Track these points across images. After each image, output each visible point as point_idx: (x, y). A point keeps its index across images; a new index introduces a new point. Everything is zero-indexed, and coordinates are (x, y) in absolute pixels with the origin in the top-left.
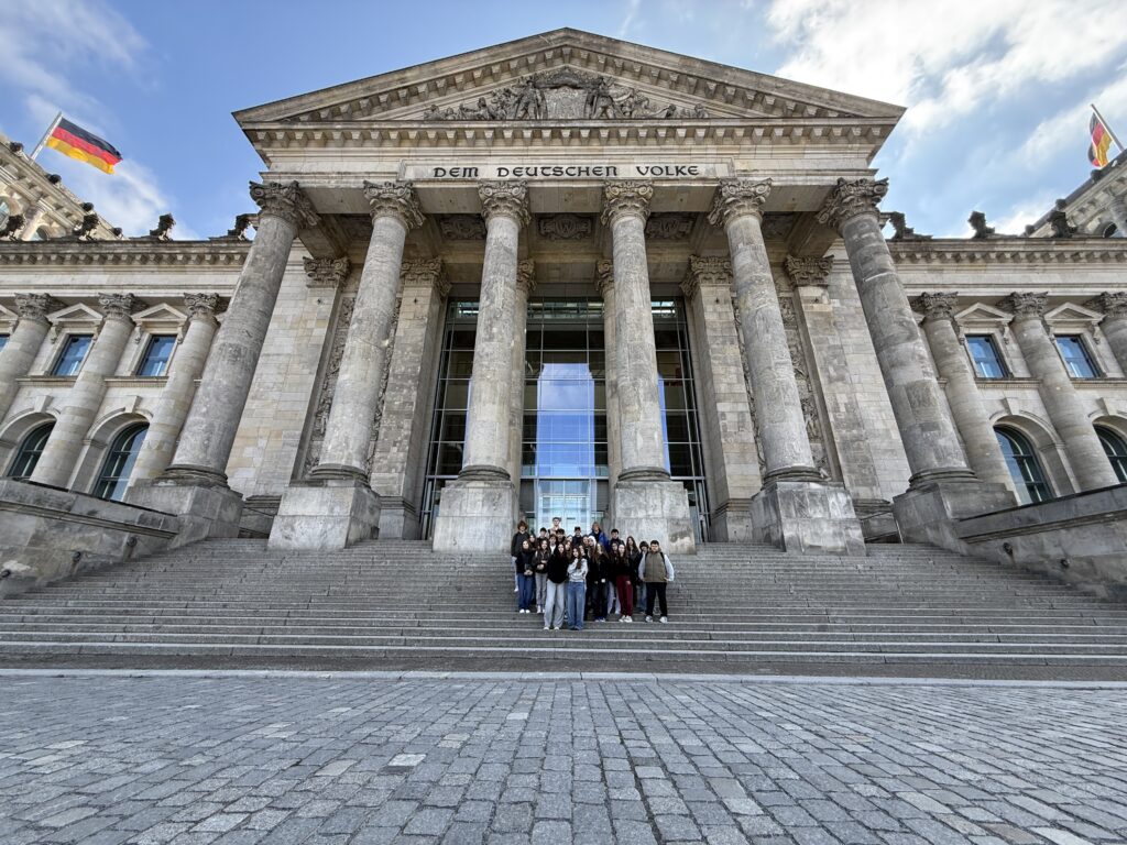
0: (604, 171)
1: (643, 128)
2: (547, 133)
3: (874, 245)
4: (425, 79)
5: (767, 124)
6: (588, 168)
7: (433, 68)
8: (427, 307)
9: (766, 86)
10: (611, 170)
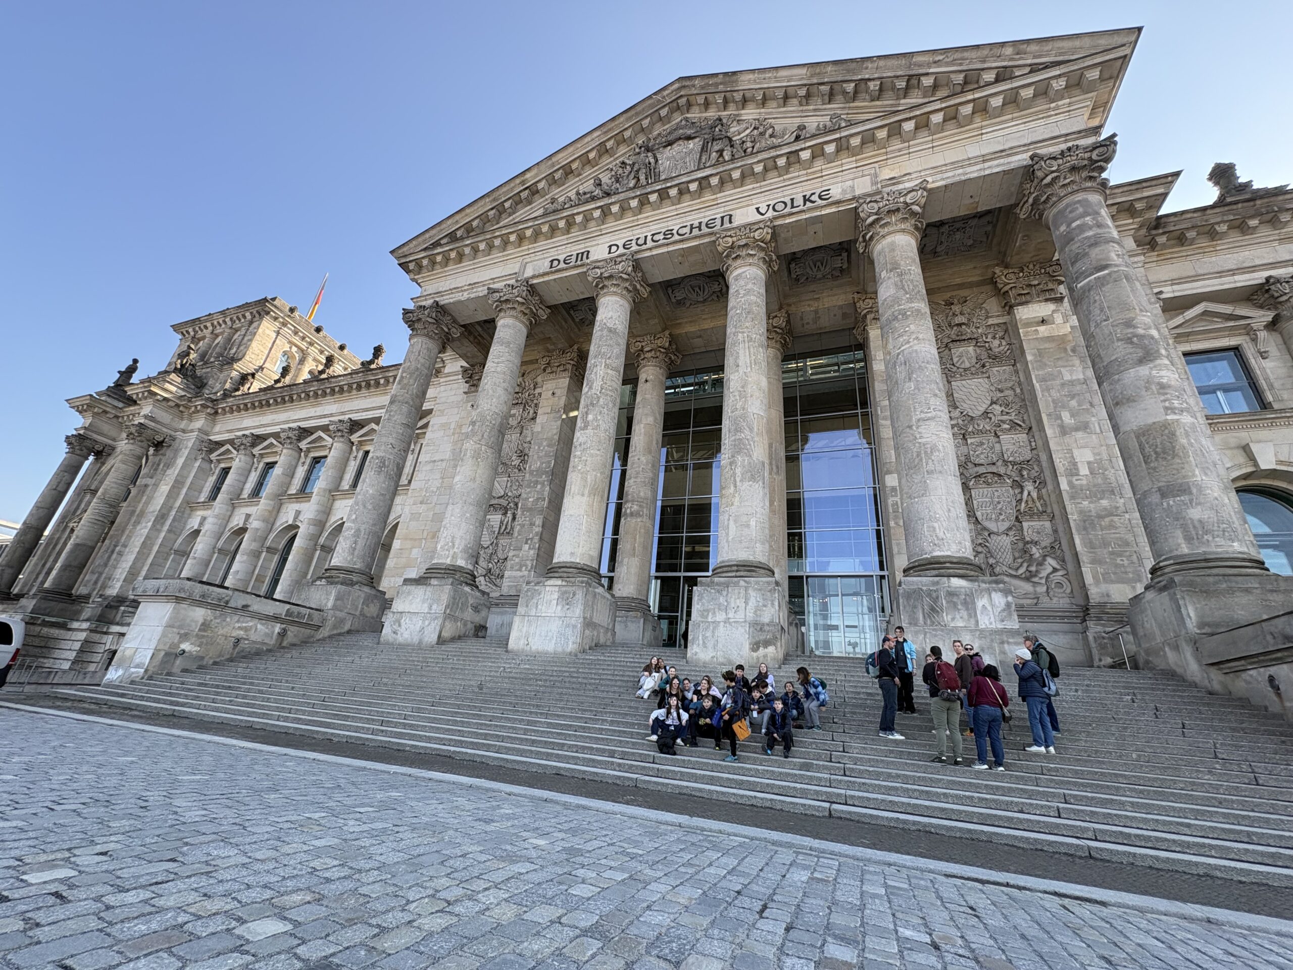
0: (718, 222)
1: (759, 162)
2: (653, 198)
3: (1090, 233)
4: (543, 176)
5: (918, 113)
6: (700, 223)
7: (550, 162)
8: (564, 398)
9: (920, 65)
10: (726, 219)
